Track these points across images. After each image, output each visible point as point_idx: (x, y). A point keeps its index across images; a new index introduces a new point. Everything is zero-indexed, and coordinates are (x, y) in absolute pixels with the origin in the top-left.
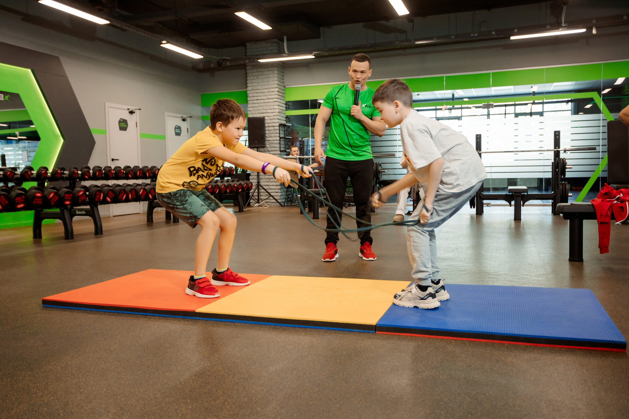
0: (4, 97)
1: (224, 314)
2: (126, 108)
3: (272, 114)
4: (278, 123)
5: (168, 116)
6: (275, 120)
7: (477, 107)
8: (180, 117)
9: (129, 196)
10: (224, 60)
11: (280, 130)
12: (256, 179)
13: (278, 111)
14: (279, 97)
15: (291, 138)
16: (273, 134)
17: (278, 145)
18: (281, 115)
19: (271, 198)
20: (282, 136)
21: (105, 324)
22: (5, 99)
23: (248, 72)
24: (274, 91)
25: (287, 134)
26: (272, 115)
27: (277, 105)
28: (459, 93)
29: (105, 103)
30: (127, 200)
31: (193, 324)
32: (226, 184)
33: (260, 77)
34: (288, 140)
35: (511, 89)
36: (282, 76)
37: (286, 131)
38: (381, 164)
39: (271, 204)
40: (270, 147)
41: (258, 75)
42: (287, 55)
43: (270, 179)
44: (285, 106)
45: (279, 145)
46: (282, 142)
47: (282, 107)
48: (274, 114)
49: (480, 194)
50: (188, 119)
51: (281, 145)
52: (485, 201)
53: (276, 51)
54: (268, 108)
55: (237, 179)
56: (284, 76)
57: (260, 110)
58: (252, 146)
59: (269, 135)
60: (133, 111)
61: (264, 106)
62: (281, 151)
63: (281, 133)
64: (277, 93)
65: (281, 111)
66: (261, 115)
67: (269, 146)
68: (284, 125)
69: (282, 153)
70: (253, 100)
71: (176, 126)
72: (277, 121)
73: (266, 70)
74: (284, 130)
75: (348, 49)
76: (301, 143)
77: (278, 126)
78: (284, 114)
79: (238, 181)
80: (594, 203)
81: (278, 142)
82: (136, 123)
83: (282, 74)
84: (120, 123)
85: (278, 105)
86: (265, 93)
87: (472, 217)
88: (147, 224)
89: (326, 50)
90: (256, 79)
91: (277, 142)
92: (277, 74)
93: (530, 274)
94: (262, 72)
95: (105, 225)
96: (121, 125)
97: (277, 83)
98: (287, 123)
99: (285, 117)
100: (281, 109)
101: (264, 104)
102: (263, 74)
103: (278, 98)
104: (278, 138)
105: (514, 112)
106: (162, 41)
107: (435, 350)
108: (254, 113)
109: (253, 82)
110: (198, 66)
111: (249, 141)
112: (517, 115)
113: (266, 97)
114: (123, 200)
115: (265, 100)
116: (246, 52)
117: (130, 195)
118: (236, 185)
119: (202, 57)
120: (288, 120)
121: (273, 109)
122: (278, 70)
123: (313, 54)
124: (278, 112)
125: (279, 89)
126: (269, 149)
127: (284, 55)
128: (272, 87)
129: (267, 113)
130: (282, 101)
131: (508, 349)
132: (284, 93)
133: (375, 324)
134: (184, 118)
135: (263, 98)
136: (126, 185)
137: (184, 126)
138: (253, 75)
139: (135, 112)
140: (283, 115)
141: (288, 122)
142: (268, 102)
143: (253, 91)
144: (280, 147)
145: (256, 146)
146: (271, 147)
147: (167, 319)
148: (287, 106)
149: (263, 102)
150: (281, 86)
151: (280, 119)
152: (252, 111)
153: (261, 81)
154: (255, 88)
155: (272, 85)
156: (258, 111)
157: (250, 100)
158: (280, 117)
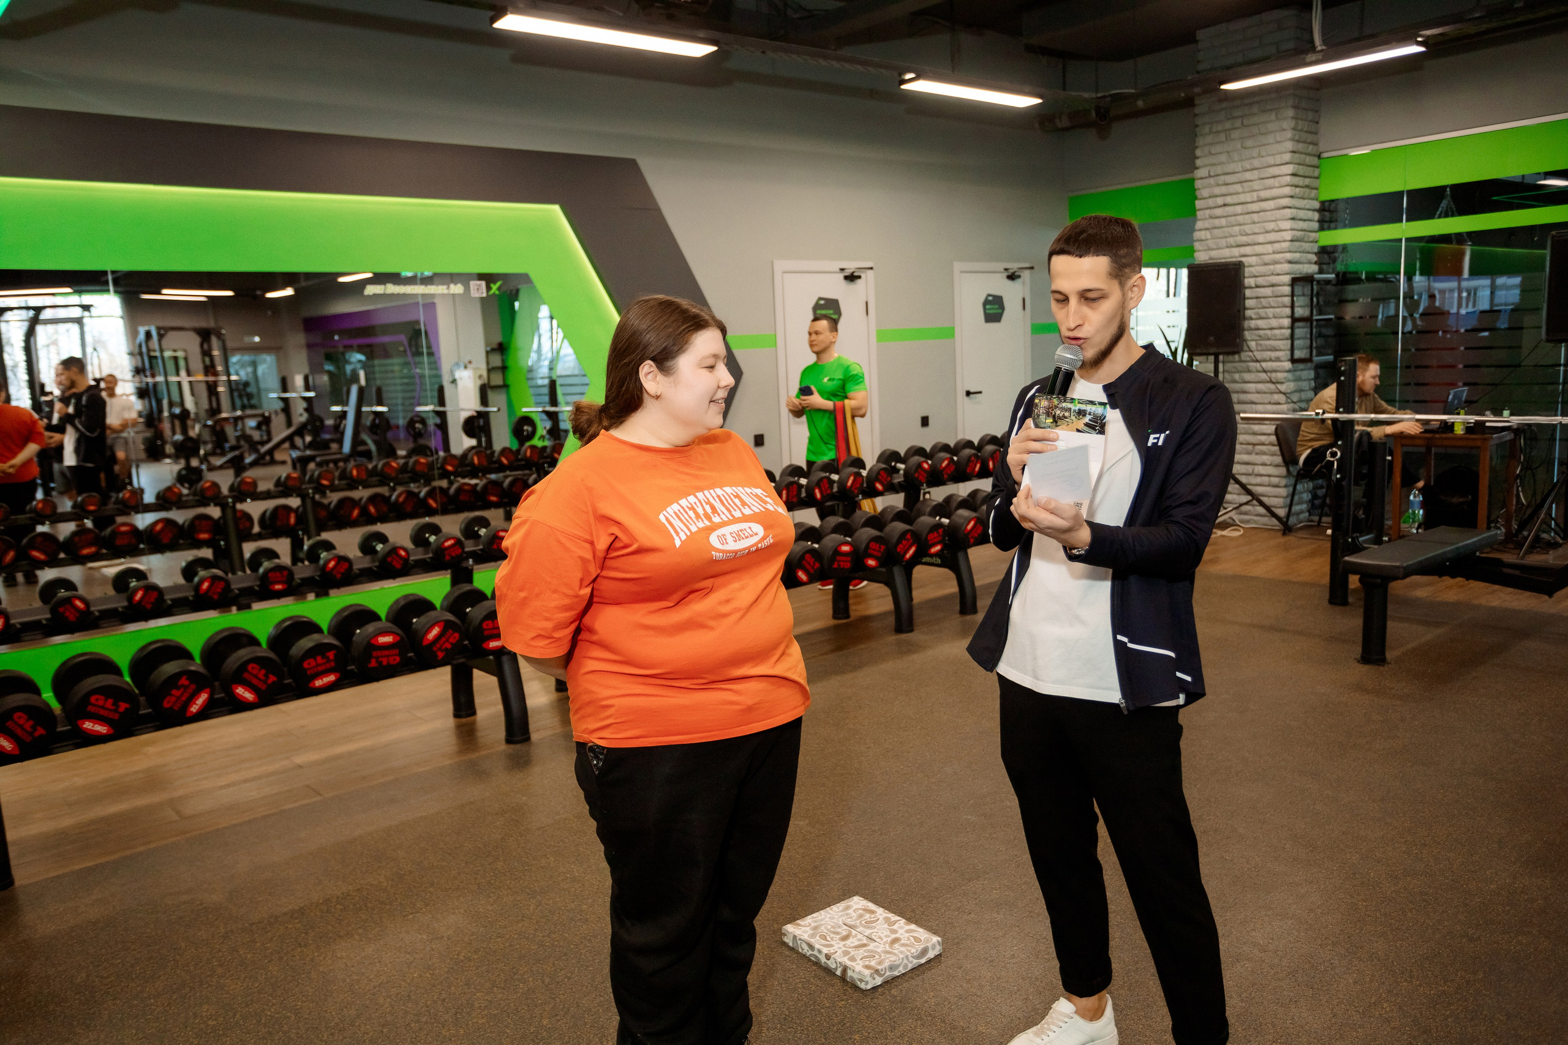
0: (489, 288)
2: (838, 270)
3: (1269, 248)
4: (1287, 274)
5: (962, 272)
6: (1278, 266)
8: (1002, 270)
10: (1117, 98)
11: (1296, 293)
13: (1291, 238)
14: (1298, 190)
15: (1332, 317)
16: (1272, 310)
17: (1286, 341)
18: (1301, 246)
19: (1255, 502)
20: (1300, 312)
22: (491, 292)
23: (1198, 121)
24: (1280, 175)
25: (1321, 303)
26: (1271, 251)
27: (1287, 219)
29: (772, 262)
33: (1235, 134)
36: (1311, 121)
37: (1318, 295)
39: (1256, 518)
40: (1259, 348)
41: (1230, 130)
42: (1319, 56)
43: (1254, 445)
44: (1316, 216)
45: (1289, 341)
46: (1302, 331)
47: (1305, 220)
48: (1277, 246)
50: (1026, 275)
51: (1297, 343)
53: (1291, 45)
54: (1256, 228)
56: (1317, 123)
57: (1232, 236)
58: (1198, 351)
59: (1257, 314)
60: (855, 274)
61: (1245, 224)
62: (1293, 360)
63: (1296, 304)
64: (1288, 179)
65: (1299, 234)
66: (1233, 254)
67: (1257, 345)
68: (1308, 279)
69: (1301, 366)
70: (1213, 205)
71: (989, 295)
72: (1286, 267)
73: (1255, 109)
74: (1310, 292)
77: (1290, 282)
78: (1314, 244)
81: (1289, 331)
82: (867, 303)
83: (1310, 115)
84: (818, 310)
85: (1293, 219)
86: (1250, 183)
88: (830, 626)
89: (1477, 15)
90: (1222, 142)
91: (1282, 335)
92: (1292, 118)
94: (1242, 117)
96: (822, 312)
97: (1291, 149)
98: (1321, 272)
99: (1316, 250)
100: (1301, 230)
101: (1247, 216)
102: (1246, 123)
103: (1292, 197)
104: (1287, 322)
106: (905, 73)
108: (1215, 247)
109: (1213, 151)
113: (1255, 196)
115: (1249, 206)
116: (1196, 62)
119: (1039, 101)
120: (1324, 262)
121: (1273, 231)
122: (1295, 107)
123: (1420, 39)
124: (1293, 240)
125: (1296, 166)
126: (1259, 355)
127: (1311, 57)
128: (1273, 163)
129: (1253, 245)
130: (1306, 201)
132: (1316, 174)
134: (1012, 271)
135: (1242, 198)
137: (1012, 294)
138: (1214, 130)
140: (1307, 246)
141: (1325, 267)
142: (1258, 210)
143: (1212, 181)
144: (1292, 349)
145: (1212, 350)
146: (1265, 348)
148: (1324, 215)
149: (1243, 212)
150: (1303, 156)
151: (1296, 260)
152: (1207, 240)
153: (1239, 146)
154: (1219, 170)
155: (1273, 155)
156: (1224, 240)
157: (1203, 207)
158: (1298, 255)
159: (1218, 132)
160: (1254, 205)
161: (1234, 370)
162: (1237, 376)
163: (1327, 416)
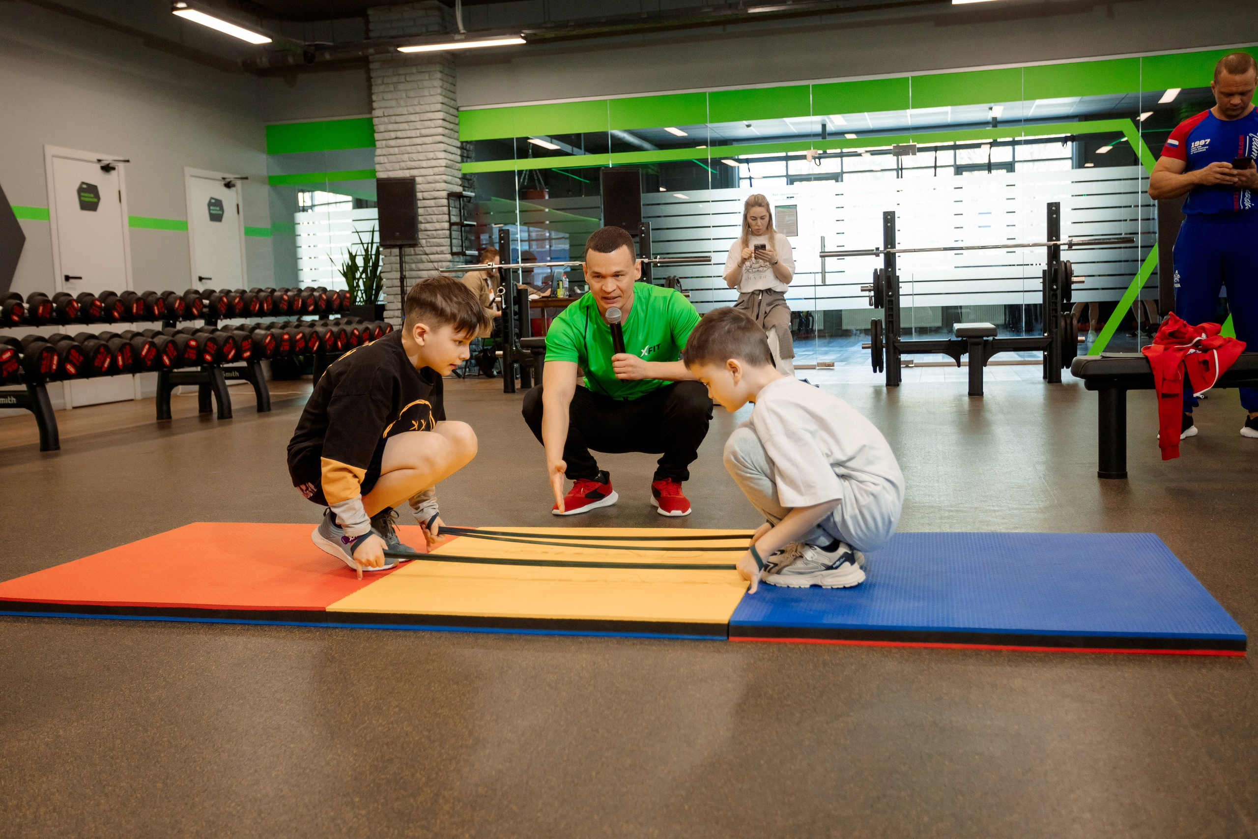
1: (392, 612)
2: (96, 160)
3: (431, 171)
4: (444, 190)
5: (192, 176)
6: (438, 184)
7: (873, 153)
8: (220, 178)
9: (117, 361)
10: (319, 48)
11: (451, 205)
12: (398, 317)
13: (444, 165)
14: (447, 131)
15: (475, 223)
16: (435, 216)
17: (447, 239)
18: (451, 172)
20: (454, 219)
21: (120, 645)
23: (373, 74)
24: (434, 119)
25: (466, 215)
26: (432, 174)
27: (441, 151)
28: (837, 122)
29: (43, 146)
30: (114, 371)
31: (325, 638)
32: (335, 329)
33: (401, 87)
34: (467, 228)
35: (947, 113)
36: (451, 84)
37: (463, 208)
38: (680, 280)
40: (429, 245)
41: (397, 83)
42: (463, 37)
44: (459, 152)
45: (449, 239)
46: (455, 234)
47: (452, 154)
48: (436, 170)
49: (894, 342)
50: (239, 184)
51: (454, 241)
52: (904, 357)
53: (436, 28)
54: (421, 156)
55: (357, 319)
56: (455, 85)
57: (403, 161)
58: (388, 243)
59: (426, 219)
60: (111, 165)
61: (412, 153)
62: (453, 254)
63: (451, 213)
64: (441, 122)
66: (407, 174)
67: (426, 242)
68: (458, 196)
69: (456, 258)
70: (388, 138)
71: (212, 198)
72: (444, 185)
73: (414, 70)
74: (458, 206)
75: (597, 23)
76: (502, 235)
77: (446, 197)
78: (459, 171)
79: (360, 322)
80: (1149, 354)
81: (448, 232)
82: (119, 192)
83: (451, 80)
84: (82, 194)
85: (445, 151)
86: (414, 123)
87: (877, 392)
88: (158, 423)
89: (549, 25)
90: (391, 91)
91: (444, 234)
92: (440, 79)
93: (1025, 507)
94: (405, 74)
95: (66, 428)
96: (84, 197)
97: (441, 102)
98: (464, 190)
99: (460, 176)
100: (451, 160)
101: (413, 147)
102: (408, 79)
103: (443, 135)
104: (446, 225)
105: (953, 163)
106: (177, 3)
107: (860, 671)
108: (391, 169)
109: (385, 98)
110: (258, 61)
111: (380, 231)
112: (959, 170)
113: (418, 133)
114: (104, 370)
115: (414, 139)
116: (367, 31)
117: (120, 358)
118: (356, 332)
119: (268, 40)
120: (466, 185)
121: (433, 159)
122: (441, 72)
123: (523, 35)
124: (446, 167)
125: (445, 114)
126: (428, 250)
127: (457, 37)
128: (429, 110)
129: (420, 168)
130: (452, 140)
131: (1009, 661)
132: (457, 122)
133: (726, 622)
134: (229, 180)
135: (409, 133)
136: (109, 335)
137: (229, 198)
138: (385, 82)
139: (116, 168)
140: (456, 173)
141: (466, 189)
142: (421, 143)
143: (386, 119)
144: (451, 245)
145: (399, 243)
146: (432, 244)
147: (262, 630)
148: (464, 152)
149: (410, 144)
150: (449, 108)
151: (449, 181)
152: (385, 163)
153: (404, 95)
154: (391, 112)
155: (429, 104)
156: (398, 164)
157: (381, 139)
158: (450, 178)
159: (387, 84)
160: (418, 139)
161: (411, 261)
162: (413, 266)
163: (494, 266)
